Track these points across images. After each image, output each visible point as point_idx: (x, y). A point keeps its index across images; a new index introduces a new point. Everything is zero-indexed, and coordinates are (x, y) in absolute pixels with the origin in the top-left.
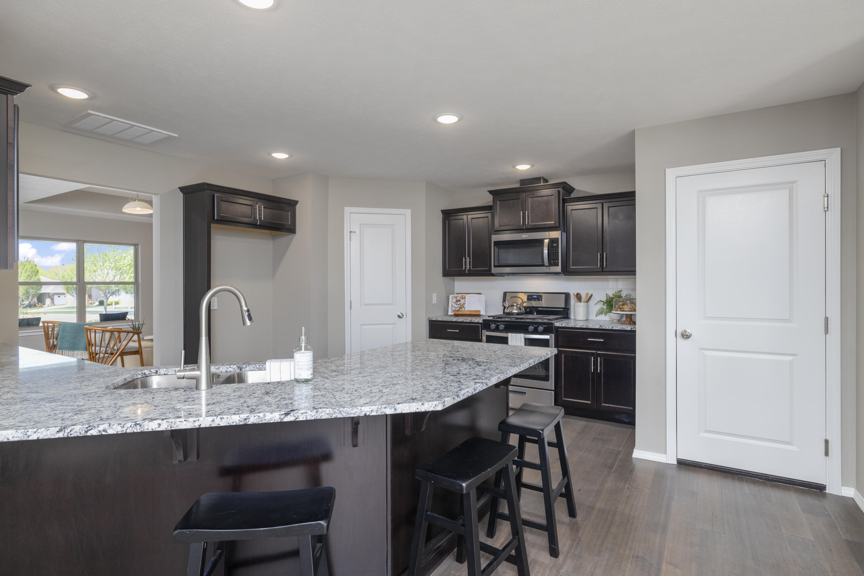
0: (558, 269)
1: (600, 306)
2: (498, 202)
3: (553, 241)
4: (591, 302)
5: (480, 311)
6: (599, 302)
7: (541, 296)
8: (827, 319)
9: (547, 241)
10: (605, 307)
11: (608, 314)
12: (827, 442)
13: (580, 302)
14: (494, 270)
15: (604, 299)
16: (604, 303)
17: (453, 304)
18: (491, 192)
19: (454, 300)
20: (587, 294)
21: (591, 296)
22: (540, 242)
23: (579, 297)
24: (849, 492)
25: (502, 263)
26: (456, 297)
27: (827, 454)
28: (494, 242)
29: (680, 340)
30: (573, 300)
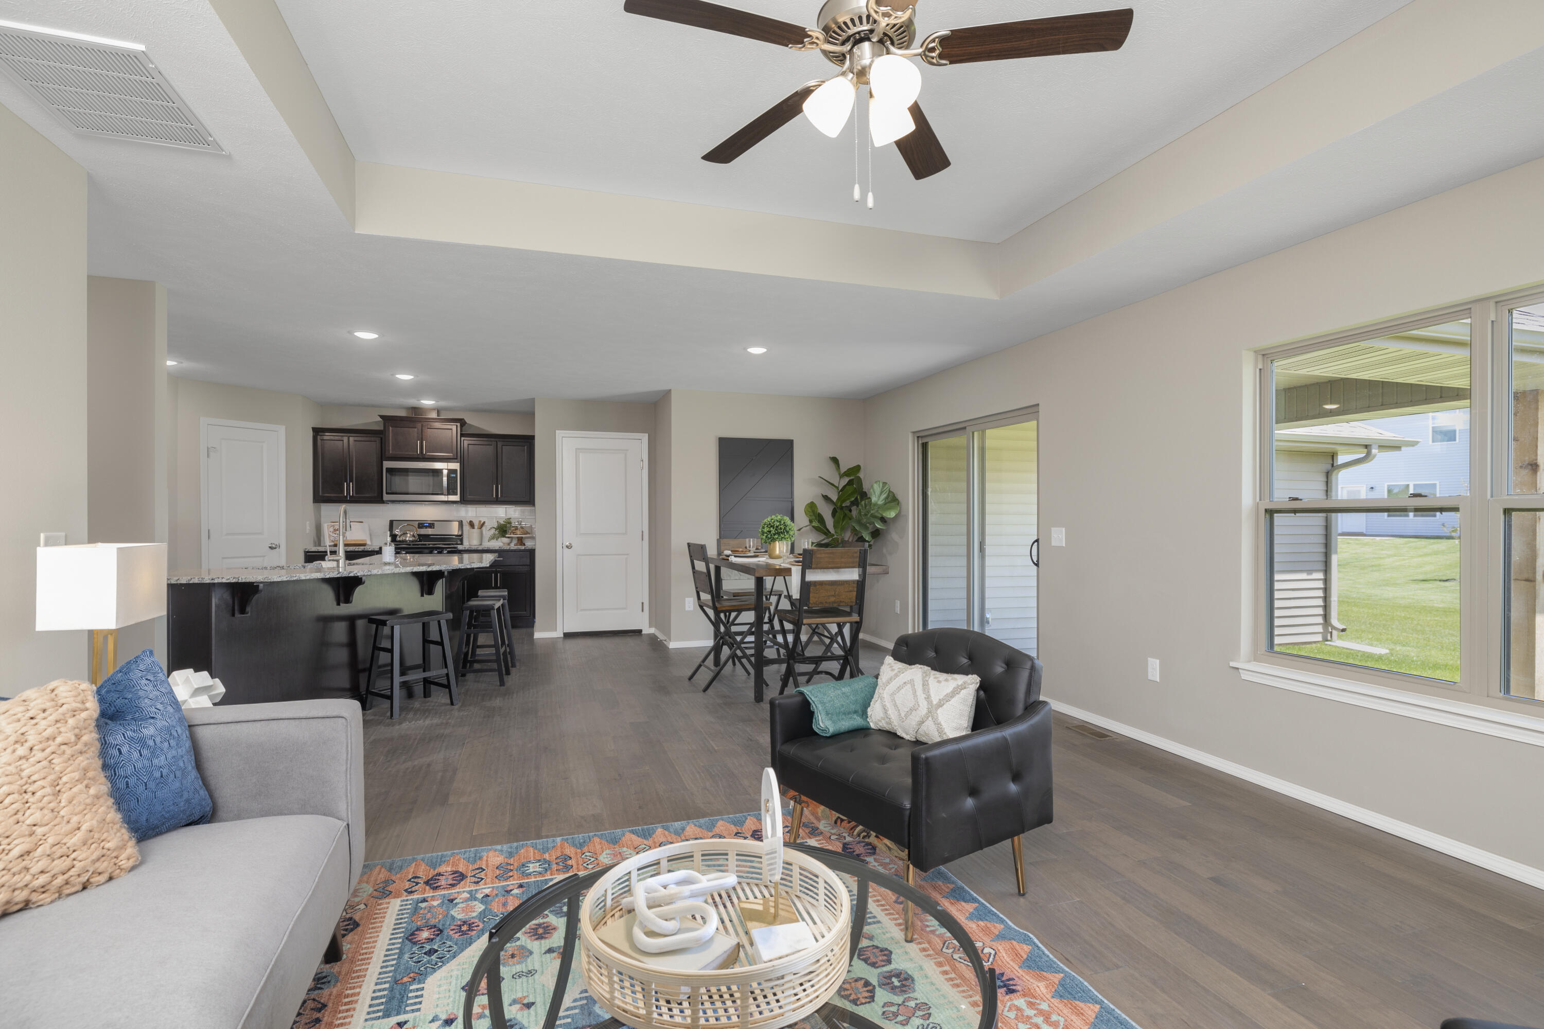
0: (456, 498)
1: (493, 531)
2: (391, 428)
3: (451, 472)
4: (484, 528)
5: (366, 540)
6: (491, 528)
7: (433, 524)
8: (643, 532)
9: (445, 472)
10: (497, 532)
11: (499, 539)
12: (643, 603)
13: (474, 528)
14: (386, 497)
15: (496, 525)
16: (496, 529)
17: (331, 534)
18: (381, 417)
19: (332, 529)
20: (480, 521)
21: (484, 523)
22: (438, 472)
23: (471, 524)
24: (652, 631)
25: (394, 490)
26: (333, 526)
27: (643, 611)
28: (386, 468)
29: (566, 550)
30: (466, 528)
